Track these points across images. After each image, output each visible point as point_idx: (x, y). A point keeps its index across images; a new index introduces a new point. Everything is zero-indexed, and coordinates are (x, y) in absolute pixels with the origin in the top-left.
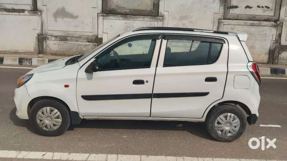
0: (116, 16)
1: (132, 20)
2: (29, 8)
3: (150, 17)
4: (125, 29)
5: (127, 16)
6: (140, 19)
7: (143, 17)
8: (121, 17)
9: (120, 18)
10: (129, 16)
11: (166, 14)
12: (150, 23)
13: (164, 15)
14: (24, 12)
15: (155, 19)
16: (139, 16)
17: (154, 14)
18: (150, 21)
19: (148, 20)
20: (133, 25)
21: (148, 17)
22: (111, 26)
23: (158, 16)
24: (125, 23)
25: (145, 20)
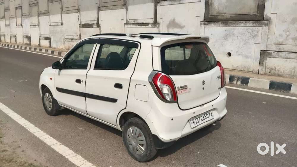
0: (216, 23)
1: (233, 26)
2: (151, 21)
3: (253, 21)
4: (225, 37)
5: (228, 22)
6: (242, 25)
7: (245, 23)
8: (222, 23)
9: (221, 26)
10: (230, 22)
11: (272, 17)
12: (253, 29)
13: (270, 19)
14: (148, 25)
15: (258, 23)
16: (240, 22)
17: (258, 18)
18: (252, 26)
19: (251, 25)
20: (233, 32)
21: (251, 22)
22: (212, 34)
23: (264, 20)
24: (226, 30)
25: (247, 26)
